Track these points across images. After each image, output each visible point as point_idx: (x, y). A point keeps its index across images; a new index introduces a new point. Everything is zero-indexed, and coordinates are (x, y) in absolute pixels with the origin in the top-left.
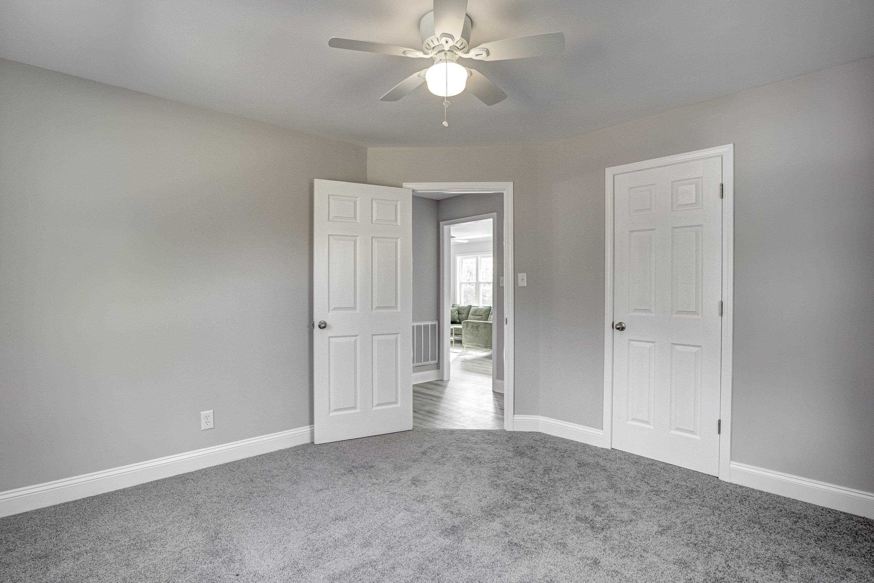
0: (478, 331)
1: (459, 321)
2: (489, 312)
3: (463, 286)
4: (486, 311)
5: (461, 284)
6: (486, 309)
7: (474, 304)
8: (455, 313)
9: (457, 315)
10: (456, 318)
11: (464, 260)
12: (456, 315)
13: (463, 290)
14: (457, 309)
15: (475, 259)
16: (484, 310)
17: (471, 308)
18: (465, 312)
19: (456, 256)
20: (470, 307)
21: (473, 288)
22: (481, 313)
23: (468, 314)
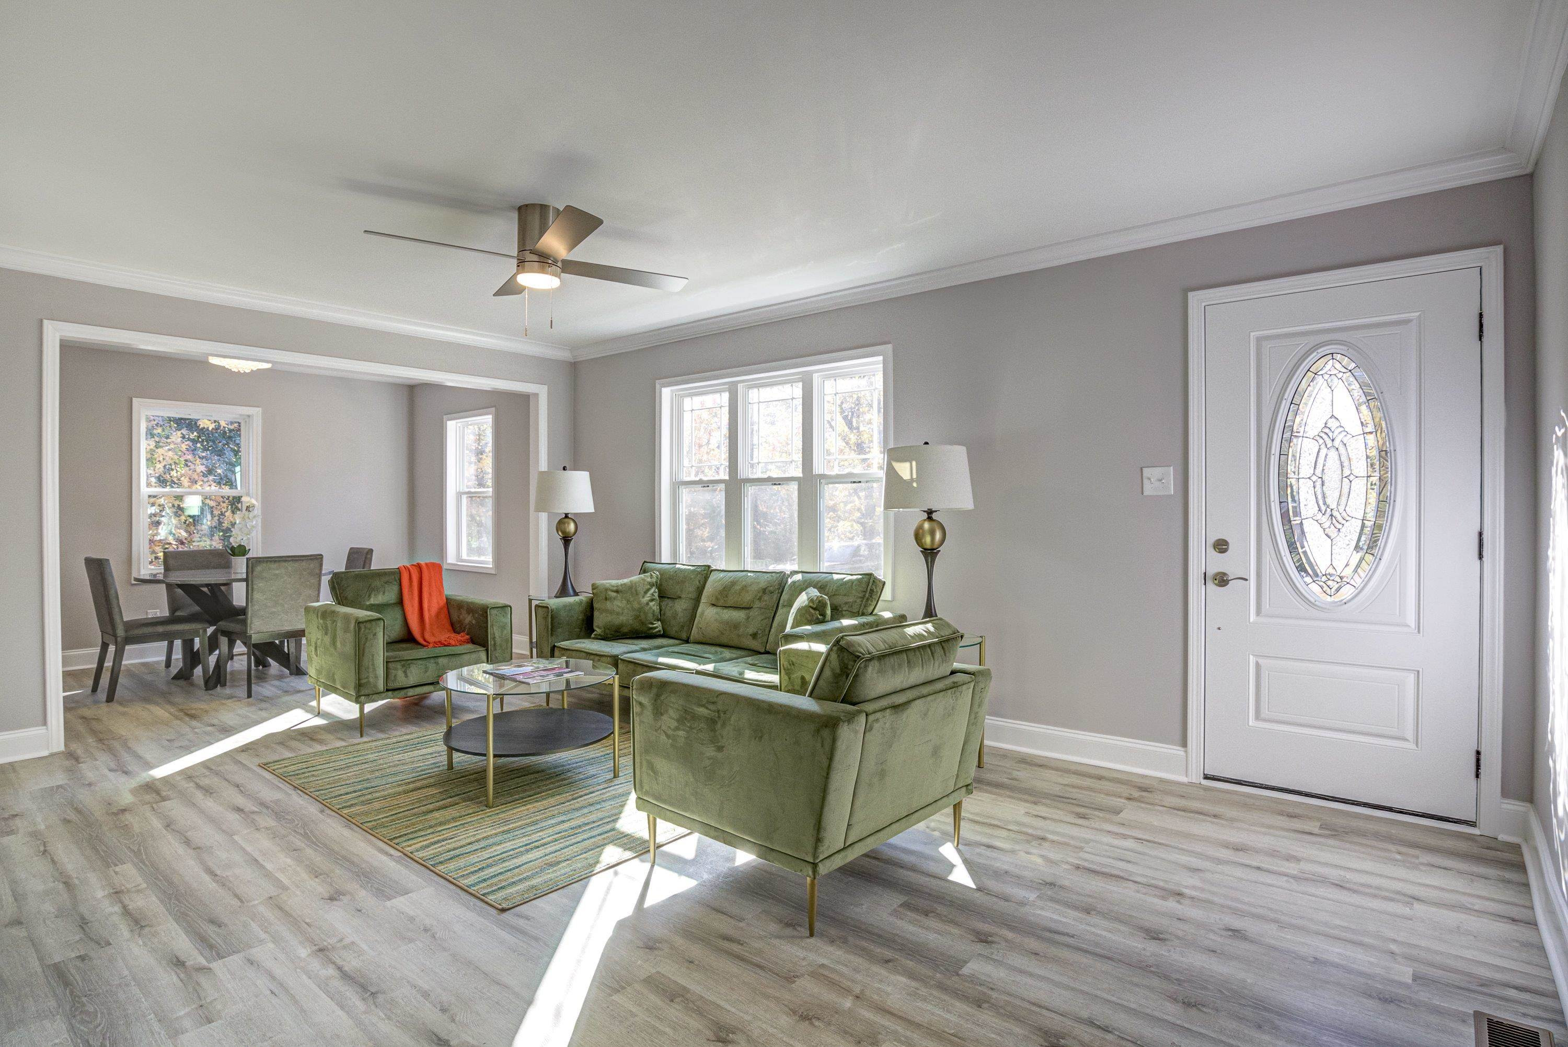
0: (720, 749)
1: (660, 628)
2: (775, 596)
3: (686, 495)
4: (764, 591)
5: (677, 485)
6: (763, 581)
7: (720, 563)
8: (647, 598)
9: (654, 606)
10: (650, 615)
11: (688, 403)
12: (651, 604)
13: (684, 511)
14: (654, 580)
15: (726, 396)
16: (755, 588)
17: (706, 579)
18: (689, 590)
19: (658, 386)
20: (707, 571)
21: (719, 497)
22: (747, 597)
23: (697, 600)
